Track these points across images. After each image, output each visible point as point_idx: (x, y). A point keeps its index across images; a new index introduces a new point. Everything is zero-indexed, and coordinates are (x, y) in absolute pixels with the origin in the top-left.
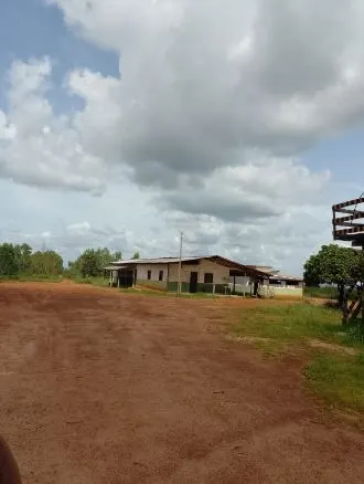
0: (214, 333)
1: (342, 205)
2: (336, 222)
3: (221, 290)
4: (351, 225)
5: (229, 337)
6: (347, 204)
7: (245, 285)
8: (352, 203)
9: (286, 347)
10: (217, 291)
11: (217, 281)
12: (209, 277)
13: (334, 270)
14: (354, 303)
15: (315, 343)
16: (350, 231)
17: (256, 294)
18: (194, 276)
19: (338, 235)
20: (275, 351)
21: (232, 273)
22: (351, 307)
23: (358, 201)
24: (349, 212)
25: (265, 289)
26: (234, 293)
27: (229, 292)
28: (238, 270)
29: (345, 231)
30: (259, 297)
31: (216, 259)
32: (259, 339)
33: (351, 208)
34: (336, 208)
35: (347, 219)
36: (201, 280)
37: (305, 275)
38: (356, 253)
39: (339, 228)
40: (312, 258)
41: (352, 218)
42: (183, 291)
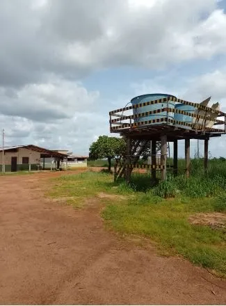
0: (36, 198)
1: (115, 112)
2: (112, 122)
3: (35, 167)
4: (120, 123)
5: (48, 200)
6: (118, 111)
7: (51, 163)
8: (121, 110)
9: (86, 201)
10: (32, 169)
11: (32, 162)
12: (26, 160)
13: (106, 150)
14: (120, 169)
15: (102, 195)
16: (120, 127)
17: (59, 168)
18: (14, 160)
19: (113, 130)
20: (81, 204)
21: (42, 156)
22: (119, 171)
23: (124, 109)
24: (118, 116)
25: (65, 164)
26: (44, 169)
27: (41, 168)
28: (46, 154)
29: (117, 127)
30: (61, 170)
31: (31, 147)
32: (68, 198)
33: (120, 113)
34: (111, 113)
35: (118, 120)
36: (20, 162)
37: (90, 154)
38: (117, 140)
39: (113, 125)
40: (94, 143)
41: (121, 119)
42: (6, 170)
